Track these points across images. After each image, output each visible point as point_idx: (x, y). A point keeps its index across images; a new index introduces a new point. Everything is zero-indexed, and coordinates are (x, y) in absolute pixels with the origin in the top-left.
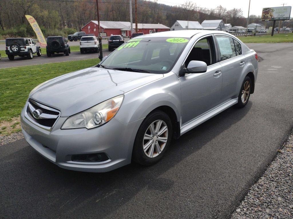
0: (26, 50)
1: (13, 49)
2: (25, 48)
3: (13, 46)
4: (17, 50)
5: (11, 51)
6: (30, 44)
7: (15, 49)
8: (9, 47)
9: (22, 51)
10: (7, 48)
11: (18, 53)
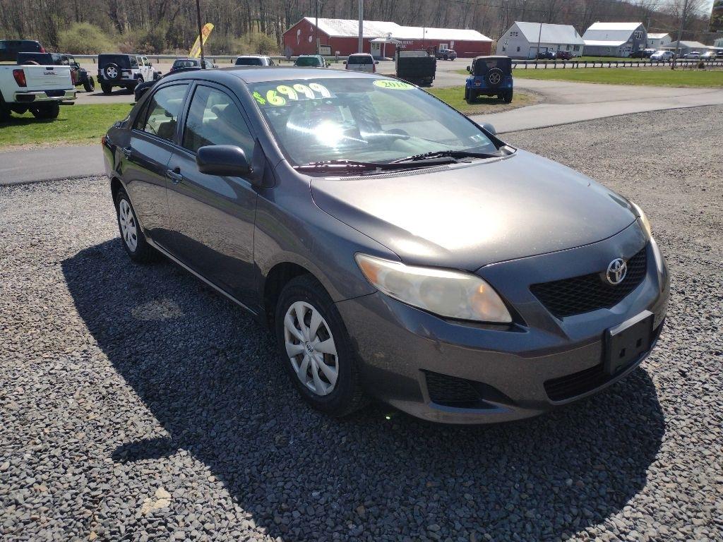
0: (131, 77)
1: (109, 73)
2: (130, 72)
3: (109, 69)
4: (115, 75)
5: (105, 78)
6: (140, 67)
7: (112, 73)
8: (103, 70)
9: (124, 79)
10: (99, 71)
11: (118, 81)
